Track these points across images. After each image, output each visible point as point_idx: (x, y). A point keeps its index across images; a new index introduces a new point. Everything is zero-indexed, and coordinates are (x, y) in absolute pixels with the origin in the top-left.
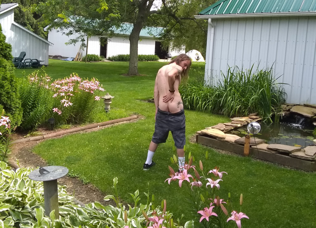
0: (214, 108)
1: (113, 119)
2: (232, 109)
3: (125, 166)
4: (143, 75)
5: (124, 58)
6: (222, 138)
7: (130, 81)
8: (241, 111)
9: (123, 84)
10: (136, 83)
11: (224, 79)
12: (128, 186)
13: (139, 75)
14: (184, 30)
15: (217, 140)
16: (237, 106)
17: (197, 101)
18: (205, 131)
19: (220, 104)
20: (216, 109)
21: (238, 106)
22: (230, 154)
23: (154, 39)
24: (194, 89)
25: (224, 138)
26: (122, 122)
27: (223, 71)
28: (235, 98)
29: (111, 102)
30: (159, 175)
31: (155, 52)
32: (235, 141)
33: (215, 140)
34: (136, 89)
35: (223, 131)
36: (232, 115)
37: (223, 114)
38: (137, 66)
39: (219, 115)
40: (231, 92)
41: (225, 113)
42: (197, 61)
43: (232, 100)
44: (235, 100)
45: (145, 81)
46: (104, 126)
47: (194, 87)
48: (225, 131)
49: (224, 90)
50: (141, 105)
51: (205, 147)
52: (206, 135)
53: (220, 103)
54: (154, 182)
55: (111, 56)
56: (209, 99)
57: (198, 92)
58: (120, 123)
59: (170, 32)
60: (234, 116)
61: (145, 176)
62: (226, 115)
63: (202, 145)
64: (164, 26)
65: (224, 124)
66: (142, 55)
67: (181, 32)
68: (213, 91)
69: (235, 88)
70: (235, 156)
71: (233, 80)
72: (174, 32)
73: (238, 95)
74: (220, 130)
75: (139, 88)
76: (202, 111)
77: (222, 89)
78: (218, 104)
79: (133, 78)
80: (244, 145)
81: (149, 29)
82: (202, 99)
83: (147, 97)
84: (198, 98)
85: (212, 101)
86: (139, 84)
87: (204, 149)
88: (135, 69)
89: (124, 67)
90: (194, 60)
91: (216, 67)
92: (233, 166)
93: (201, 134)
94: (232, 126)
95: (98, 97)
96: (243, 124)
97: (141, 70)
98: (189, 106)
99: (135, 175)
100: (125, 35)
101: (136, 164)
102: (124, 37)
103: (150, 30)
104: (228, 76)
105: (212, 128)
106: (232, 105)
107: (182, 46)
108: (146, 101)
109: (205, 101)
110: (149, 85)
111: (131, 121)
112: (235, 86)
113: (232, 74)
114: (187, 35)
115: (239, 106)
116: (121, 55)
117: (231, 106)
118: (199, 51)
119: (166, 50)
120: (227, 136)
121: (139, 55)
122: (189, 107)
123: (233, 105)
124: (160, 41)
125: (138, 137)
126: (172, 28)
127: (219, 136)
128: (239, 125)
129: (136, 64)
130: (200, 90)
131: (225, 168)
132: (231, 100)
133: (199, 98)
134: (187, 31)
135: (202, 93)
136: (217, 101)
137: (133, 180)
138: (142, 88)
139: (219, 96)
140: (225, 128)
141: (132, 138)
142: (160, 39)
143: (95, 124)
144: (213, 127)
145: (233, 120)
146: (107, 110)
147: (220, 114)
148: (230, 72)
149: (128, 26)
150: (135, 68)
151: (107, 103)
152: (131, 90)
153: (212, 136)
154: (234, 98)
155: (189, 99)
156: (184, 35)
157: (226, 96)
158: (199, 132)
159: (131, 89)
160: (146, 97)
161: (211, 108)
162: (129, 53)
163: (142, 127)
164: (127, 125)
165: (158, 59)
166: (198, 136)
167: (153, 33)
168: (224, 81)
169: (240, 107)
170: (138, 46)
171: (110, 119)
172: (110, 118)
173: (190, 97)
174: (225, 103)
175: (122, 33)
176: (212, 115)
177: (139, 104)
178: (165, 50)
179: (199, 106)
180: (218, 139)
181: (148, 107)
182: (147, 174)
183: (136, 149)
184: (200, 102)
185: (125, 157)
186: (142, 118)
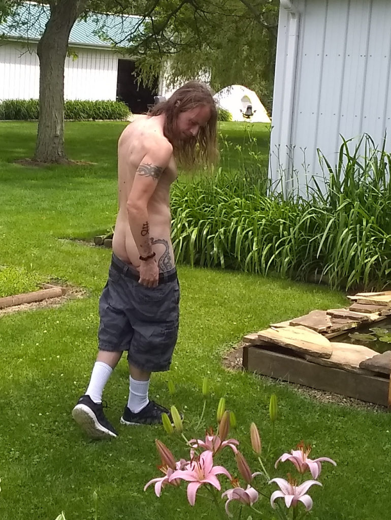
0: (298, 264)
2: (352, 267)
3: (24, 441)
4: (82, 162)
5: (23, 110)
6: (320, 356)
7: (41, 182)
8: (380, 274)
9: (18, 192)
10: (58, 187)
11: (329, 176)
12: (35, 501)
13: (69, 163)
14: (207, 24)
15: (305, 362)
16: (367, 258)
17: (247, 243)
18: (269, 333)
19: (315, 251)
20: (304, 266)
21: (371, 258)
22: (345, 403)
23: (115, 52)
24: (235, 207)
25: (327, 355)
26: (16, 308)
27: (324, 151)
28: (361, 234)
30: (129, 469)
31: (119, 93)
32: (361, 364)
33: (299, 360)
34: (59, 205)
35: (326, 332)
36: (351, 285)
37: (324, 283)
38: (62, 135)
39: (313, 285)
40: (349, 215)
41: (331, 278)
42: (248, 120)
43: (354, 240)
44: (360, 239)
45: (86, 181)
47: (236, 200)
48: (330, 335)
49: (327, 210)
50: (74, 256)
51: (270, 382)
52: (272, 346)
53: (315, 247)
54: (113, 489)
56: (283, 236)
57: (247, 213)
58: (10, 310)
59: (163, 29)
60: (357, 288)
61: (85, 470)
62: (333, 285)
63: (261, 375)
64: (145, 12)
65: (329, 311)
66: (77, 103)
67: (197, 31)
68: (295, 211)
69: (362, 203)
70: (361, 409)
71: (357, 179)
72: (176, 30)
73: (369, 225)
74: (315, 330)
75: (68, 202)
76: (260, 273)
77: (321, 205)
78: (309, 253)
79: (51, 173)
80: (387, 376)
81: (97, 21)
82: (261, 236)
83: (95, 230)
84: (248, 233)
85: (290, 241)
86: (66, 191)
87: (267, 390)
88: (54, 143)
89: (22, 140)
90: (236, 116)
91: (304, 139)
92: (355, 441)
93: (258, 344)
94: (351, 318)
96: (384, 311)
97: (74, 146)
98: (222, 258)
99: (55, 470)
100: (24, 39)
101: (58, 435)
102: (21, 44)
103: (101, 24)
104: (340, 167)
105: (291, 324)
106: (353, 253)
107: (200, 73)
108: (88, 241)
109: (271, 241)
110: (99, 193)
111: (44, 303)
112: (361, 197)
113: (353, 160)
114: (216, 40)
115: (375, 257)
116: (12, 102)
117: (350, 258)
118: (253, 90)
119: (150, 85)
120: (337, 349)
121: (69, 103)
122: (222, 262)
123: (355, 255)
124: (133, 58)
125: (64, 352)
126: (169, 17)
127: (314, 348)
128: (374, 317)
129: (59, 128)
130: (256, 210)
131: (332, 446)
132: (350, 238)
133: (250, 233)
134: (215, 27)
135: (262, 218)
136: (305, 241)
137: (49, 484)
138: (78, 203)
139: (314, 227)
140: (331, 324)
141: (46, 357)
142: (132, 51)
144: (294, 321)
145: (356, 300)
147: (317, 282)
148: (348, 155)
149: (34, 10)
150: (56, 141)
152: (44, 209)
153: (291, 349)
154: (358, 234)
155: (222, 237)
156: (205, 39)
157: (336, 227)
158: (253, 336)
159: (45, 205)
160: (88, 230)
161: (290, 263)
162: (36, 96)
163: (75, 322)
164: (30, 316)
165: (126, 115)
166: (249, 348)
167: (111, 33)
168: (330, 181)
169: (377, 259)
170: (65, 75)
173: (225, 231)
174: (333, 248)
175: (14, 33)
176: (292, 286)
177: (68, 253)
178: (147, 86)
179: (252, 257)
180: (308, 357)
181: (97, 259)
182: (92, 466)
183: (58, 389)
184: (255, 244)
185: (24, 414)
186: (76, 294)
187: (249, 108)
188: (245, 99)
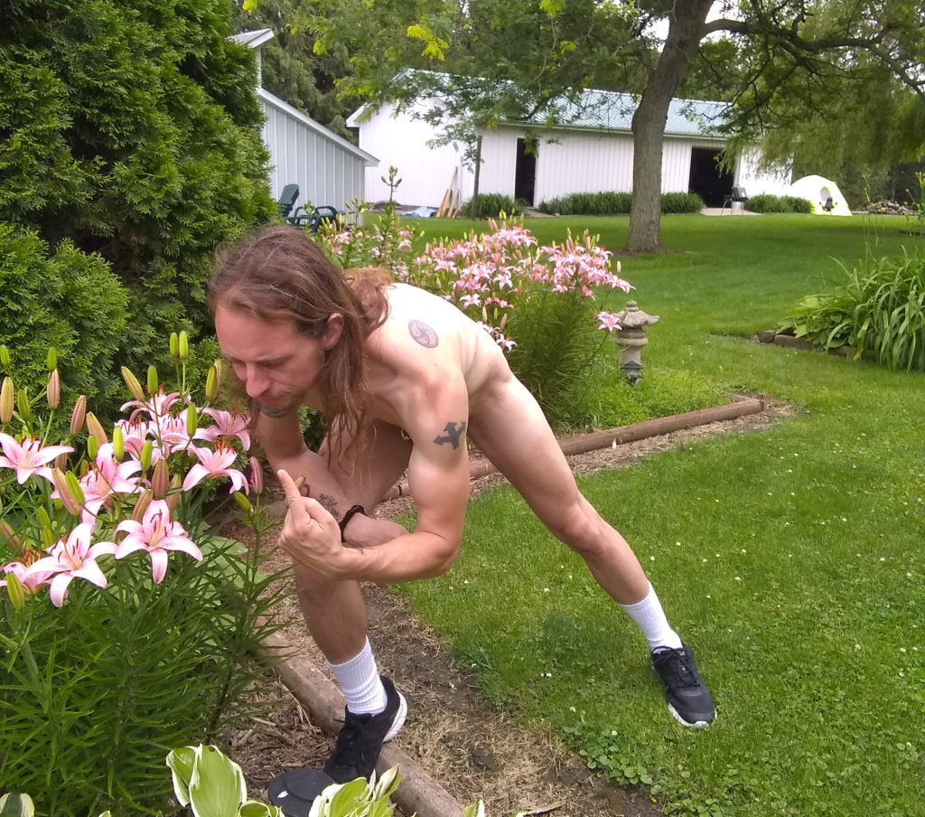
1: (666, 413)
5: (592, 204)
13: (666, 253)
26: (704, 428)
29: (645, 341)
31: (691, 185)
34: (685, 295)
38: (658, 220)
42: (828, 213)
45: (698, 271)
46: (636, 444)
50: (745, 355)
55: (548, 200)
58: (696, 431)
75: (693, 292)
79: (651, 263)
83: (752, 324)
88: (649, 230)
90: (818, 210)
95: (612, 316)
108: (749, 338)
110: (723, 283)
111: (740, 422)
116: (580, 196)
118: (832, 180)
129: (655, 212)
143: (599, 433)
146: (634, 373)
150: (652, 227)
151: (630, 341)
152: (668, 300)
165: (700, 208)
171: (656, 411)
172: (652, 408)
177: (735, 352)
186: (776, 409)
187: (830, 200)
188: (825, 190)
